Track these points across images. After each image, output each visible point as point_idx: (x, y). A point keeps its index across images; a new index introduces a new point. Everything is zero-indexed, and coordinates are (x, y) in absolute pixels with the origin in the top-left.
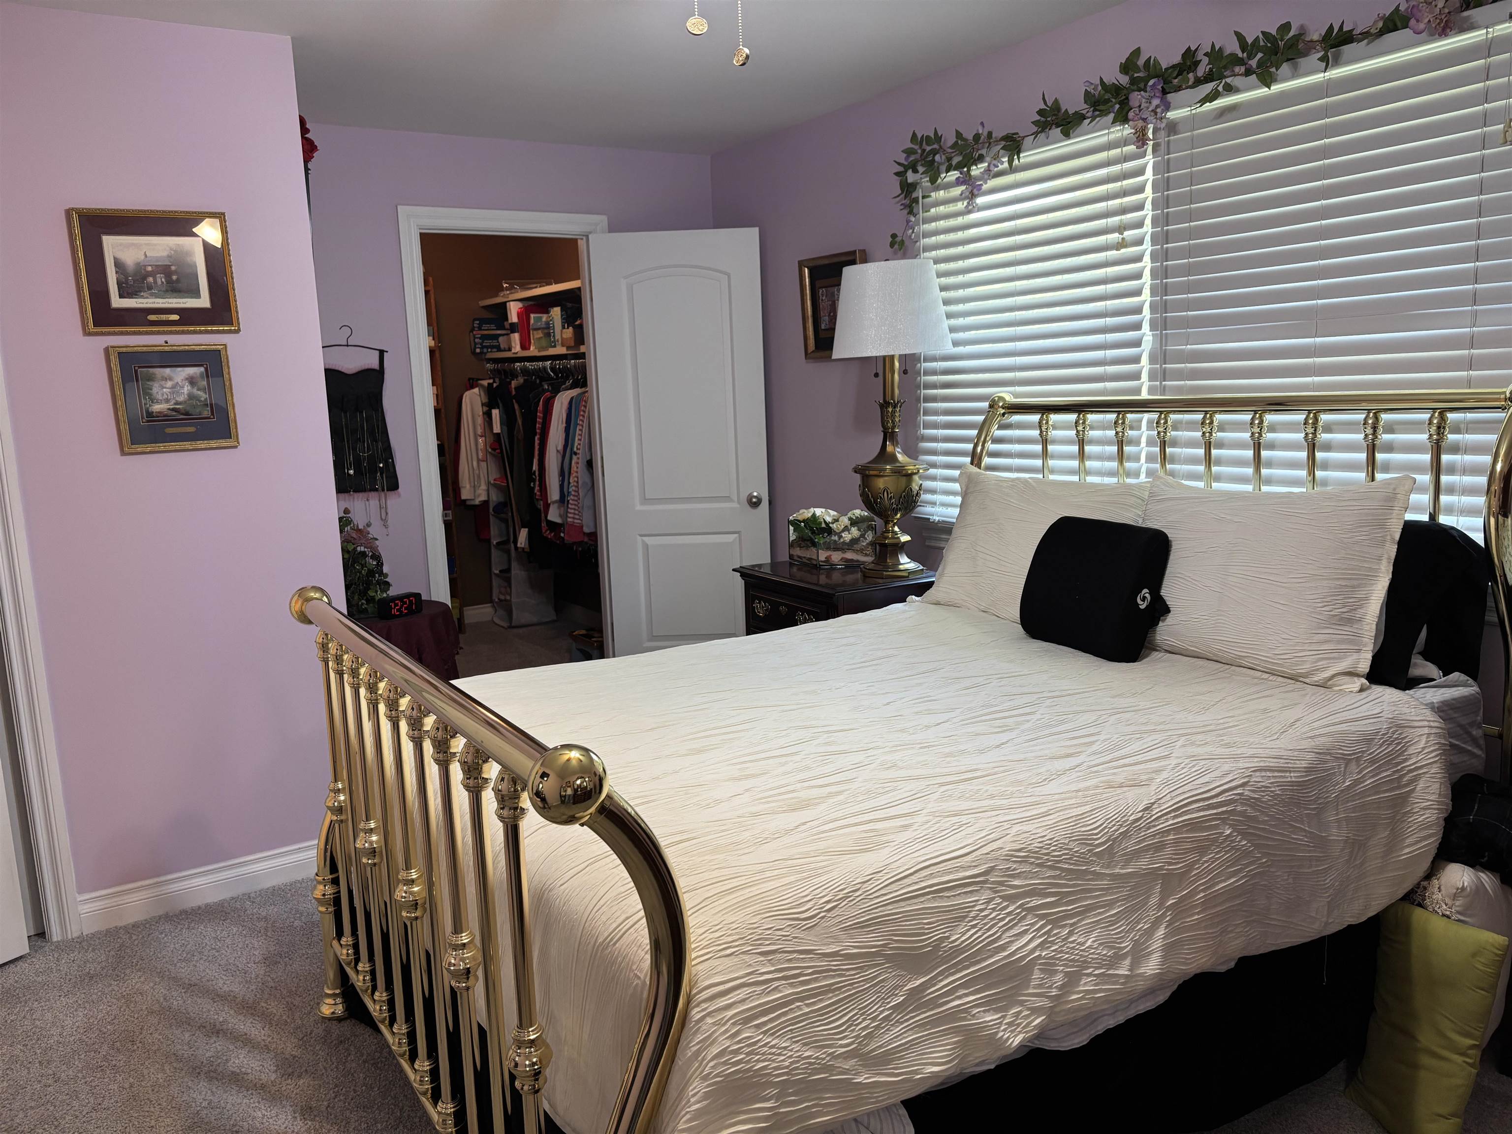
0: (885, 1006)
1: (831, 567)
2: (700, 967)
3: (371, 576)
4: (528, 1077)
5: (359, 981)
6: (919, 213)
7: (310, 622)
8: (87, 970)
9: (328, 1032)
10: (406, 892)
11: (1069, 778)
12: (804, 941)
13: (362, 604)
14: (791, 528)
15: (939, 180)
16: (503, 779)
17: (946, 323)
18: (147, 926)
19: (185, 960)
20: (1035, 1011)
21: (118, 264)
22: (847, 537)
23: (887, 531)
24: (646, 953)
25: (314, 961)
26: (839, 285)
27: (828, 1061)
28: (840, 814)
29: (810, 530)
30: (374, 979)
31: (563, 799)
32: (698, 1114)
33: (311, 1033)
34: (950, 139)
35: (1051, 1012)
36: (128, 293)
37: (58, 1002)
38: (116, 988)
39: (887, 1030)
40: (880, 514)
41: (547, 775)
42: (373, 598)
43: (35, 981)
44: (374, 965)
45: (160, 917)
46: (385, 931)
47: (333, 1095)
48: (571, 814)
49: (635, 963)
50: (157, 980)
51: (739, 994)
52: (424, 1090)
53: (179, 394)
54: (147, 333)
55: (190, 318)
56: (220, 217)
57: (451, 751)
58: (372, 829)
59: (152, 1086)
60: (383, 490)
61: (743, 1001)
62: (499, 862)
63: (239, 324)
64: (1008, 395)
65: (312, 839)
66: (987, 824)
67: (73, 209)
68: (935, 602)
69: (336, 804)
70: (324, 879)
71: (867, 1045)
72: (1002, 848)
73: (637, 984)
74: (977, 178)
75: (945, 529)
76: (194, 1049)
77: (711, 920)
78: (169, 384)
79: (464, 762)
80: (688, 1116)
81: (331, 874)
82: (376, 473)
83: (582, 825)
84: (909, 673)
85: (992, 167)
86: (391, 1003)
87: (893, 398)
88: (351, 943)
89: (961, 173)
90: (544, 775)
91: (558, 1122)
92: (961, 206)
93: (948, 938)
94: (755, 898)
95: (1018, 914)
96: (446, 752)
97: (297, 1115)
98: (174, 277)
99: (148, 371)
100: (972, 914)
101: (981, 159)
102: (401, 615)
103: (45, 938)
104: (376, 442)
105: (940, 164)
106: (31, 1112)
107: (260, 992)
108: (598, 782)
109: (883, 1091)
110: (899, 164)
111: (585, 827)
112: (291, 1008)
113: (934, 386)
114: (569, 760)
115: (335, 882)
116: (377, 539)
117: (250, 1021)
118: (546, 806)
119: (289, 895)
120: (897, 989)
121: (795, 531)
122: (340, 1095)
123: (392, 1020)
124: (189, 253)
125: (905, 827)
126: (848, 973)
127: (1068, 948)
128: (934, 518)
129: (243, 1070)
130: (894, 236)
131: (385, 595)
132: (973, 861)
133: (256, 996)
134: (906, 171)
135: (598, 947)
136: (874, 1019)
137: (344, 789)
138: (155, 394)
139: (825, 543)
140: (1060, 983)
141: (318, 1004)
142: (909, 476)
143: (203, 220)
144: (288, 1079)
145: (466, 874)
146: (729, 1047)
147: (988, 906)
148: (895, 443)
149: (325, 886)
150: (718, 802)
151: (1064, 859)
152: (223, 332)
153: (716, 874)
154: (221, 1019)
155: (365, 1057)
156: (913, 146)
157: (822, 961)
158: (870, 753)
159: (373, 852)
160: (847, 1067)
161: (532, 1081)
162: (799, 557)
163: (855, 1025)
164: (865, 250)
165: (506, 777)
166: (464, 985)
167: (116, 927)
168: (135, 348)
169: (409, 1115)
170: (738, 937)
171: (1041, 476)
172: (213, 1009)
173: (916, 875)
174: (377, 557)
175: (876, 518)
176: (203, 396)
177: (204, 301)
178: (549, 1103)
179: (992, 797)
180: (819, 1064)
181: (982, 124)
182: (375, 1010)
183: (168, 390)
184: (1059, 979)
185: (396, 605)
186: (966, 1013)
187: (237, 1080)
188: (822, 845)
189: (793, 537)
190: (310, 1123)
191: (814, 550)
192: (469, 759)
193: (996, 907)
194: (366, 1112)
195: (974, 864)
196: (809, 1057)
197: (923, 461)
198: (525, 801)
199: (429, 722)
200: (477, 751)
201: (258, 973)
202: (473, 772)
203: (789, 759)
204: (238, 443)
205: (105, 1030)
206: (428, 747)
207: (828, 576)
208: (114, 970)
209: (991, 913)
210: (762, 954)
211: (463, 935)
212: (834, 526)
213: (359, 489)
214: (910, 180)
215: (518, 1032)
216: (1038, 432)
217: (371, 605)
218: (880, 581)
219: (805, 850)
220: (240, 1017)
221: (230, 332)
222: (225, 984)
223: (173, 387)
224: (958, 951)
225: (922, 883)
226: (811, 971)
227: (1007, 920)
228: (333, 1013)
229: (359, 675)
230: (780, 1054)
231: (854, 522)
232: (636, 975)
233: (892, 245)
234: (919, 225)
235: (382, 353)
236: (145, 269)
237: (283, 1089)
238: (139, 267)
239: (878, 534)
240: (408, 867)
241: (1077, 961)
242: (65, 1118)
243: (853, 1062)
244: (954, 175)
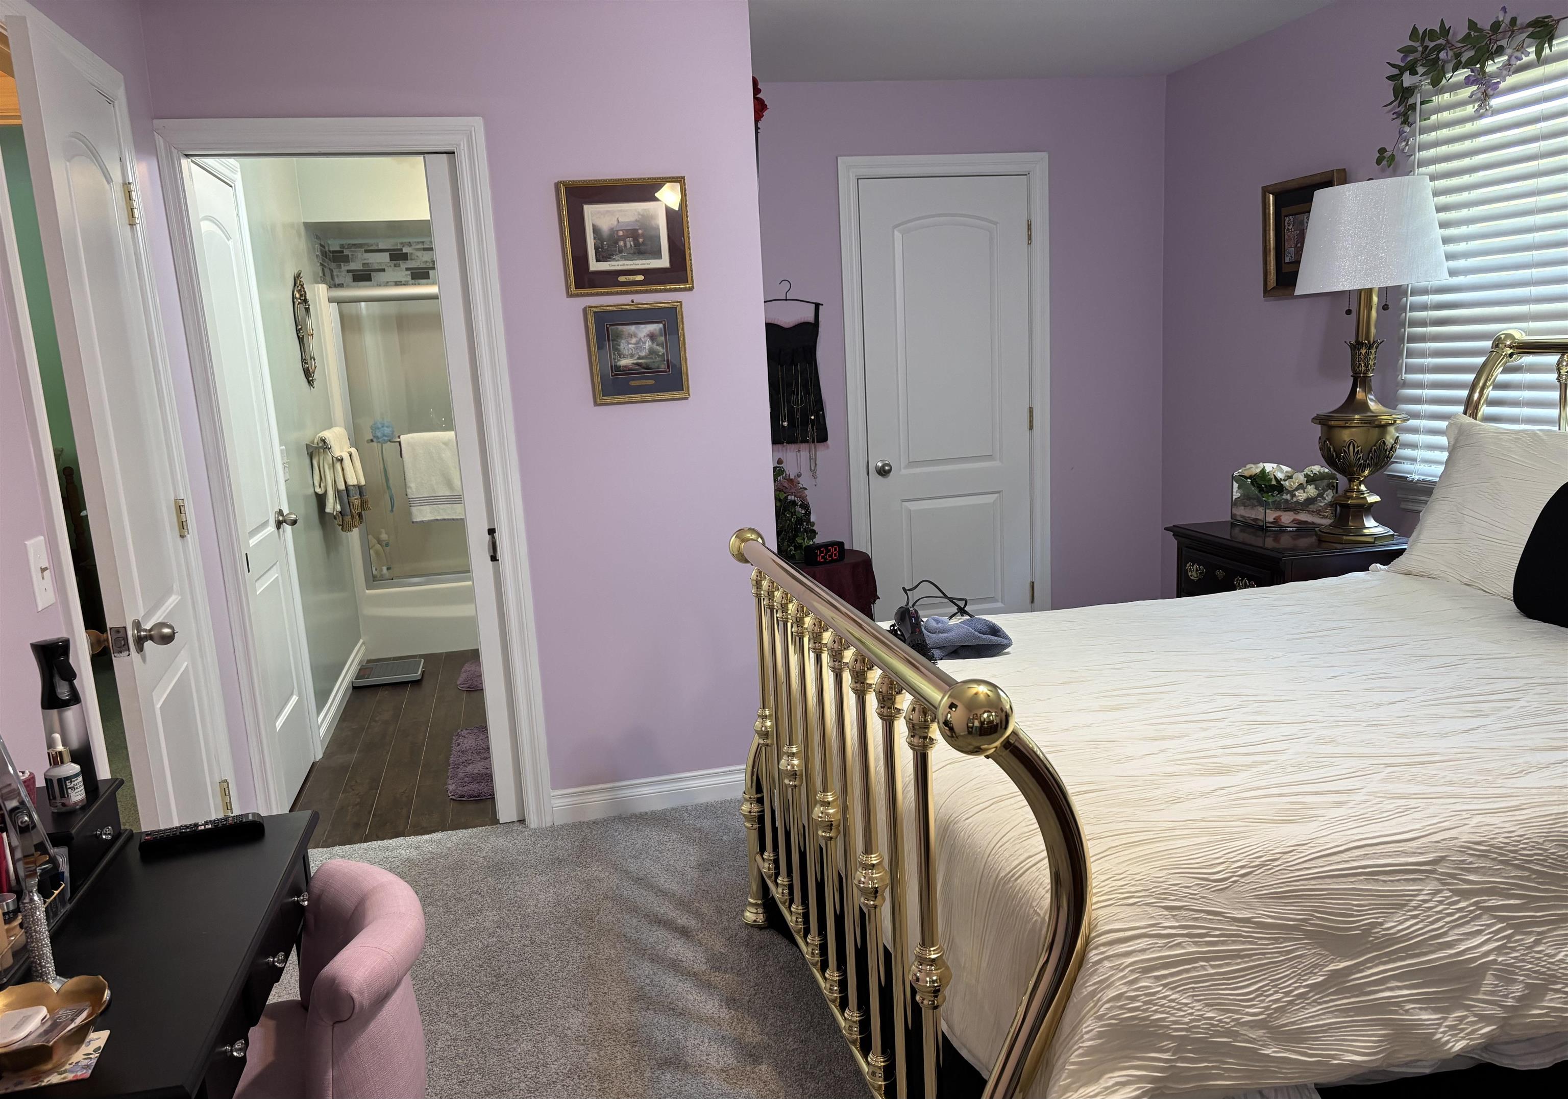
0: (1301, 983)
1: (1279, 529)
2: (1101, 912)
3: (799, 524)
4: (929, 992)
5: (778, 893)
6: (1415, 122)
7: (746, 561)
8: (557, 855)
9: (750, 936)
10: (822, 813)
11: (1553, 772)
12: (1213, 902)
13: (791, 550)
14: (1236, 485)
15: (1444, 81)
16: (914, 710)
17: (1443, 249)
18: (605, 824)
19: (635, 857)
20: (1485, 1019)
21: (596, 230)
22: (1301, 496)
23: (1352, 490)
24: (1047, 892)
25: (740, 873)
26: (1309, 212)
27: (1232, 1027)
28: (1263, 783)
29: (1258, 487)
30: (791, 893)
31: (970, 730)
32: (1090, 1051)
33: (736, 936)
34: (1460, 30)
35: (1504, 1023)
36: (603, 257)
37: (534, 879)
38: (579, 873)
39: (1302, 1008)
40: (1343, 471)
41: (956, 706)
42: (801, 545)
43: (517, 859)
44: (792, 880)
45: (615, 818)
46: (803, 850)
47: (754, 992)
48: (978, 744)
49: (1036, 900)
50: (612, 870)
51: (1139, 944)
52: (833, 998)
53: (641, 349)
54: (617, 293)
55: (653, 278)
56: (680, 180)
57: (867, 682)
58: (793, 754)
59: (606, 959)
60: (813, 442)
61: (1143, 951)
62: (908, 791)
63: (693, 281)
64: (1519, 332)
65: (740, 763)
66: (1440, 811)
67: (561, 182)
68: (1405, 572)
69: (763, 729)
70: (750, 798)
71: (1277, 1018)
72: (1456, 838)
73: (1036, 921)
74: (1492, 76)
75: (1425, 489)
76: (640, 933)
77: (1115, 869)
78: (634, 340)
79: (880, 692)
80: (1080, 1051)
81: (756, 794)
82: (808, 426)
83: (987, 757)
84: (1362, 647)
85: (1513, 61)
86: (806, 916)
87: (1367, 338)
88: (772, 858)
89: (1472, 71)
90: (952, 706)
91: (956, 1044)
92: (1470, 109)
93: (1381, 924)
94: (1163, 853)
95: (1472, 912)
96: (864, 683)
97: (723, 1003)
98: (641, 240)
99: (617, 328)
100: (1414, 904)
101: (1500, 51)
102: (825, 563)
103: (525, 824)
104: (809, 395)
105: (1445, 62)
106: (512, 965)
107: (694, 893)
108: (1004, 718)
109: (1295, 1069)
110: (1393, 66)
111: (990, 759)
112: (719, 911)
113: (1423, 323)
114: (976, 694)
115: (760, 801)
116: (806, 489)
117: (686, 917)
118: (954, 735)
119: (720, 812)
120: (1316, 968)
121: (1239, 488)
122: (759, 993)
123: (807, 932)
124: (653, 217)
125: (1339, 804)
126: (1260, 942)
127: (1532, 957)
128: (1413, 476)
129: (680, 957)
130: (1382, 151)
131: (811, 543)
132: (1418, 848)
133: (690, 896)
134: (1401, 74)
135: (1000, 881)
136: (1287, 994)
137: (770, 715)
138: (622, 350)
139: (1274, 502)
140: (1519, 994)
141: (743, 911)
142: (1383, 427)
143: (664, 184)
144: (716, 971)
145: (877, 802)
146: (1126, 992)
147: (1433, 897)
148: (1367, 388)
149: (751, 804)
150: (1130, 758)
151: (1535, 859)
152: (680, 290)
153: (1122, 826)
154: (662, 912)
155: (781, 964)
156: (1413, 44)
157: (1231, 925)
158: (1308, 725)
159: (794, 775)
160: (1254, 1037)
161: (931, 996)
162: (1243, 517)
163: (1265, 996)
164: (1345, 169)
165: (917, 707)
166: (872, 903)
167: (580, 822)
168: (608, 308)
169: (819, 1021)
170: (1142, 888)
171: (1556, 429)
172: (656, 902)
173: (1347, 853)
174: (806, 506)
175: (1338, 475)
176: (661, 350)
177: (664, 262)
178: (947, 1024)
179: (1451, 783)
180: (1222, 1027)
181: (1504, 9)
182: (791, 921)
183: (633, 346)
184: (1517, 989)
185: (821, 552)
186: (1399, 1007)
187: (675, 966)
188: (1241, 811)
189: (1236, 494)
190: (733, 1012)
191: (1261, 509)
192: (884, 689)
193: (1444, 901)
194: (781, 1011)
195: (1419, 851)
196: (1211, 1018)
197: (1403, 410)
198: (935, 732)
199: (849, 655)
200: (891, 683)
201: (693, 876)
202: (887, 701)
203: (1211, 724)
204: (689, 395)
205: (570, 907)
206: (847, 677)
207: (1276, 539)
208: (578, 858)
209: (1436, 906)
210: (1166, 908)
211: (873, 856)
212: (1286, 484)
213: (792, 441)
214: (1406, 84)
215: (920, 949)
216: (1556, 375)
217: (799, 551)
218: (1339, 546)
219: (1222, 814)
220: (677, 912)
221: (685, 290)
222: (664, 881)
223: (637, 343)
224: (1392, 940)
225: (1352, 862)
226: (1218, 933)
227: (1457, 916)
228: (755, 921)
229: (788, 610)
230: (1179, 1009)
231: (1310, 480)
232: (1035, 911)
233: (1379, 162)
234: (1415, 136)
235: (817, 306)
236: (617, 234)
237: (712, 979)
238: (613, 231)
239: (1340, 491)
240: (825, 790)
241: (1543, 973)
242: (538, 974)
243: (1261, 1032)
244: (1462, 74)
